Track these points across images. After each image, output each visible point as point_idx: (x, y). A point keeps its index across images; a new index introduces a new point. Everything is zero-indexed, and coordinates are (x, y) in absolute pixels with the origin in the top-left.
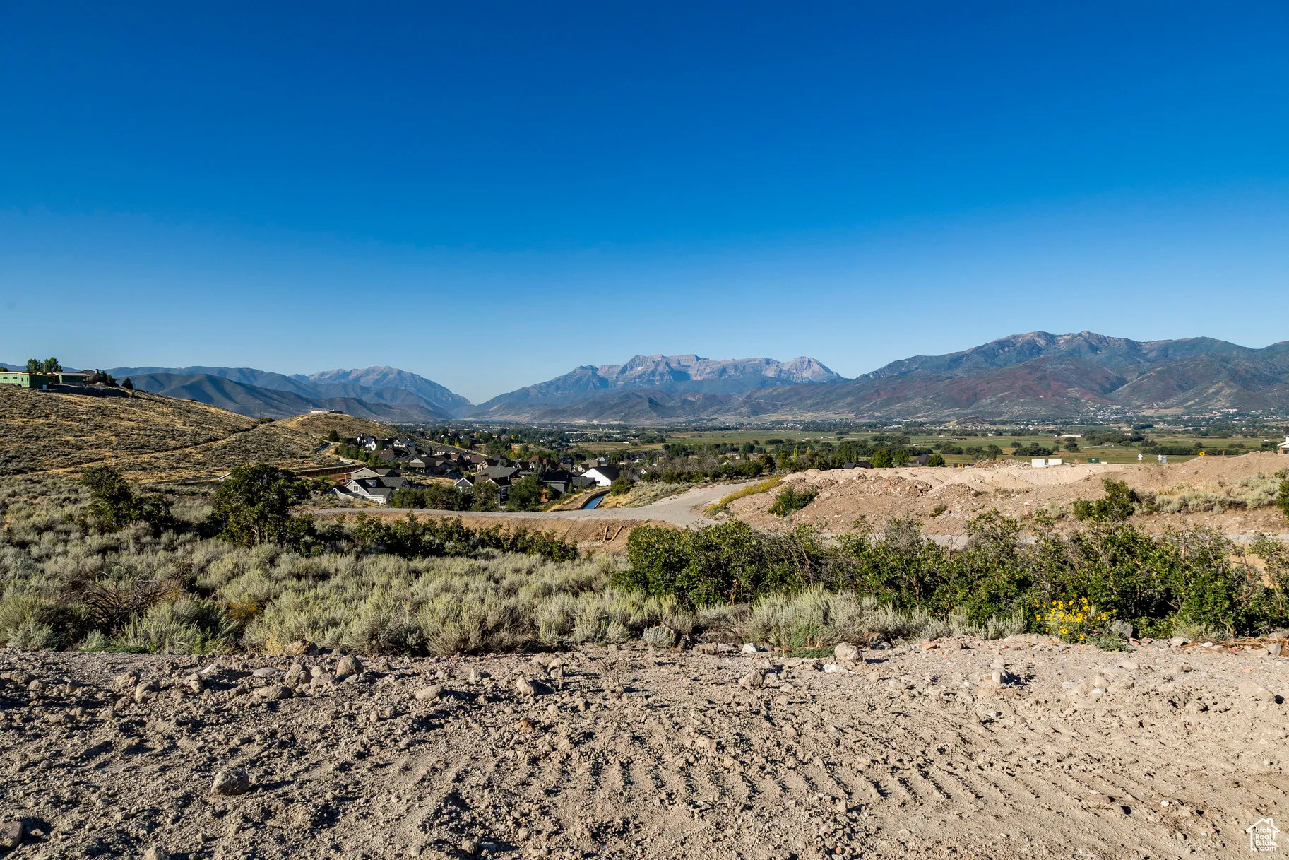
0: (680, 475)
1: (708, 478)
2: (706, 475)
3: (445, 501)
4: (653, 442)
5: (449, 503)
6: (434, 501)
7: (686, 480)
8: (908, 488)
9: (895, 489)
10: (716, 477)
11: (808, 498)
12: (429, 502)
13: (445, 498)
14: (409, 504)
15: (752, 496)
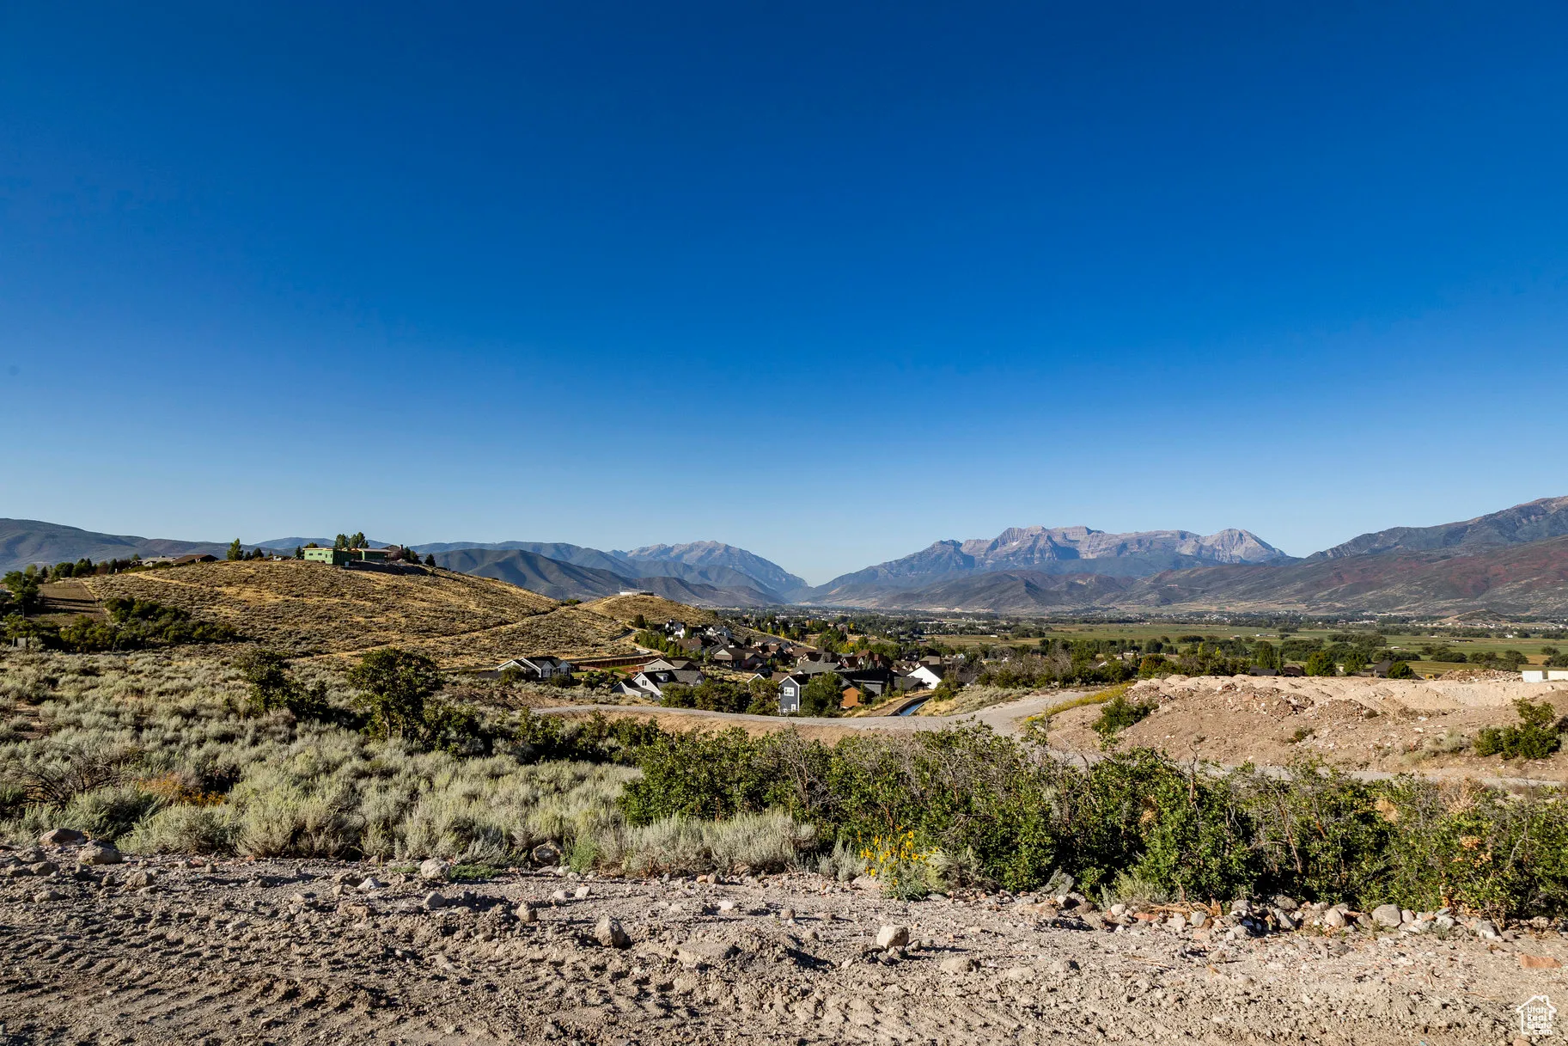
0: (1016, 679)
1: (1057, 683)
2: (1055, 680)
3: (716, 700)
4: (1029, 636)
5: (722, 703)
6: (704, 698)
7: (1025, 684)
8: (1276, 703)
9: (1259, 704)
10: (1067, 681)
11: (1141, 712)
12: (699, 700)
13: (716, 697)
14: (676, 703)
15: (1084, 707)
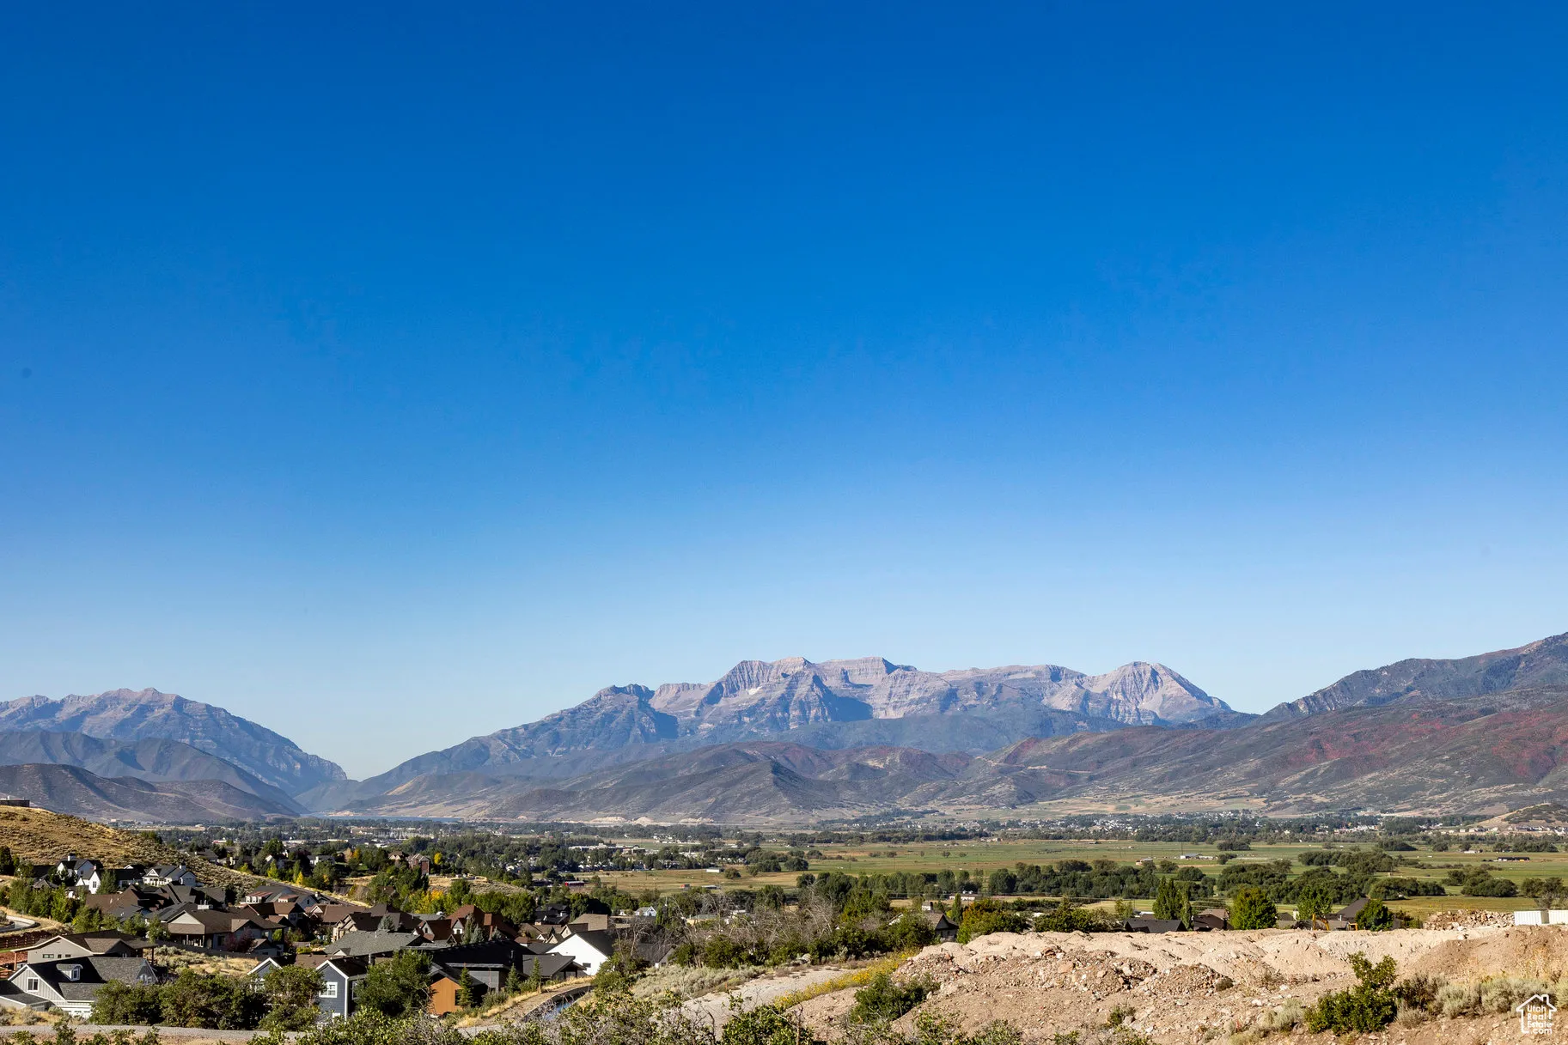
0: (738, 950)
1: (806, 957)
2: (804, 951)
3: (202, 1009)
4: (778, 870)
5: (213, 1014)
6: (179, 1007)
7: (752, 960)
8: (1100, 974)
9: (1079, 976)
10: (824, 952)
11: (913, 996)
12: (168, 1010)
13: (203, 1003)
14: (126, 1017)
